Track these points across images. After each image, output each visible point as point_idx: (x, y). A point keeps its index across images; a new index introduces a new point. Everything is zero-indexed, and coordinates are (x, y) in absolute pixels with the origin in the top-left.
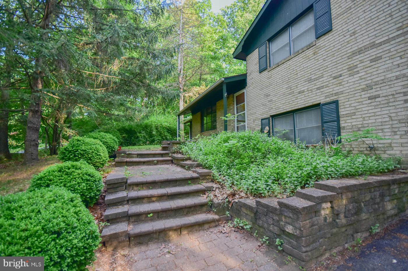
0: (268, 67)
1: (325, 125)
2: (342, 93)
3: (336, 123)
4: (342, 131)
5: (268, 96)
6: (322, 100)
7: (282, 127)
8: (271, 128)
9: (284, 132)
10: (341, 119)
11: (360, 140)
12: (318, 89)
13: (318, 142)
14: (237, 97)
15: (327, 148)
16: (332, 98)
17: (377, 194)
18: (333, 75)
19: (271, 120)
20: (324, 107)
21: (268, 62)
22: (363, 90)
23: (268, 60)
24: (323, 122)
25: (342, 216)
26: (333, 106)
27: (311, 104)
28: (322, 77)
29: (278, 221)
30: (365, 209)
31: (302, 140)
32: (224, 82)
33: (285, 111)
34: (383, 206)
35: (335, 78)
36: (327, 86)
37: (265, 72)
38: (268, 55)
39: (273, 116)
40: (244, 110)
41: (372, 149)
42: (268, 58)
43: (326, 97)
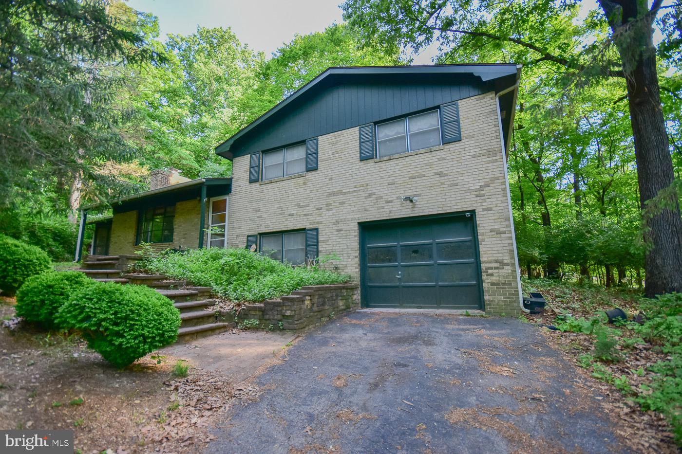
0: (260, 180)
1: (308, 248)
2: (321, 223)
3: (316, 247)
4: (319, 254)
5: (257, 211)
6: (308, 226)
7: (270, 246)
8: (258, 246)
9: (273, 252)
10: (320, 244)
11: (330, 261)
12: (305, 215)
13: (302, 263)
14: (214, 203)
15: (309, 267)
16: (314, 226)
17: (334, 294)
18: (317, 207)
19: (258, 238)
20: (308, 232)
21: (260, 174)
22: (334, 224)
23: (260, 172)
24: (307, 246)
25: (315, 305)
26: (315, 232)
27: (298, 228)
28: (308, 205)
29: (281, 311)
30: (327, 303)
31: (289, 261)
32: (205, 184)
33: (275, 230)
34: (337, 303)
35: (318, 209)
36: (311, 215)
37: (256, 185)
38: (261, 167)
39: (261, 234)
40: (224, 222)
41: (337, 268)
42: (260, 170)
43: (311, 224)
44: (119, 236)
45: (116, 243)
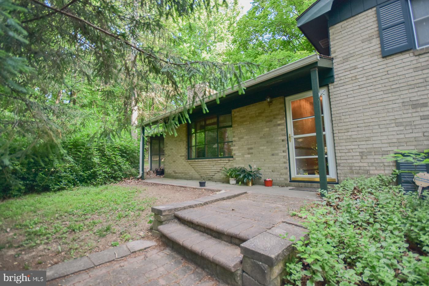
14: (293, 103)
32: (317, 65)
37: (405, 57)
44: (171, 149)
45: (169, 156)
